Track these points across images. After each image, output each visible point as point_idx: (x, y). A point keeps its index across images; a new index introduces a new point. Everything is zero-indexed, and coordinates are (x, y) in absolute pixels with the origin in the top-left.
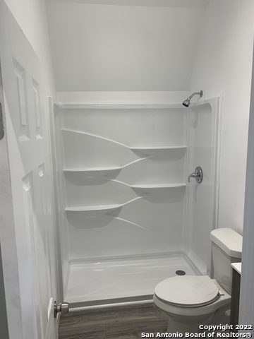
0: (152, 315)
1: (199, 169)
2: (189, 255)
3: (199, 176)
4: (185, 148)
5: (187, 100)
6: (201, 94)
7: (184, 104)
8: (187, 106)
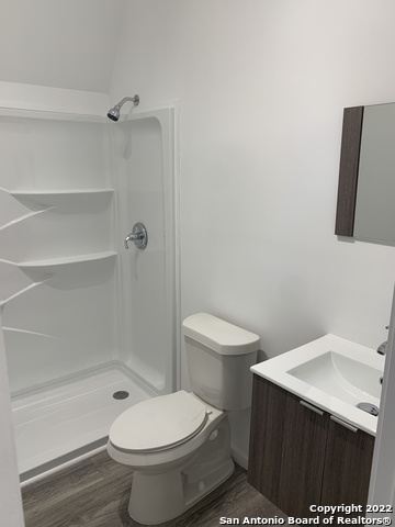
0: (95, 478)
1: (139, 225)
2: (129, 363)
3: (142, 237)
4: (112, 193)
5: (115, 109)
6: (136, 100)
7: (109, 116)
8: (115, 119)
